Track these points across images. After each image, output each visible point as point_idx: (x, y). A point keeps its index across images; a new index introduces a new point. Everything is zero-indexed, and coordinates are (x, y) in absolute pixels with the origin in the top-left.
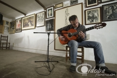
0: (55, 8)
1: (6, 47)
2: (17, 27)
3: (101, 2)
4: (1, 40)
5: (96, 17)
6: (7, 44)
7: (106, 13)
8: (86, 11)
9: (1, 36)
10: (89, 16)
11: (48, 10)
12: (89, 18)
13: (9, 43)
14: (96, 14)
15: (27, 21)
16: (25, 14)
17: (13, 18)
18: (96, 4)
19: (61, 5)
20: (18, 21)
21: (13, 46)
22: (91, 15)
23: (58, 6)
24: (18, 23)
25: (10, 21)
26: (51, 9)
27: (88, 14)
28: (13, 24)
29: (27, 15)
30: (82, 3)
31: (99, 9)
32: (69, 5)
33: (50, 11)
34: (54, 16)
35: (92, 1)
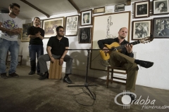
0: (93, 12)
3: (153, 14)
5: (146, 32)
8: (135, 23)
11: (84, 14)
12: (137, 32)
15: (51, 26)
16: (48, 16)
17: (28, 18)
19: (102, 10)
22: (139, 29)
23: (98, 10)
26: (88, 14)
29: (51, 17)
30: (129, 12)
32: (113, 12)
33: (86, 16)
34: (92, 24)
35: (141, 10)
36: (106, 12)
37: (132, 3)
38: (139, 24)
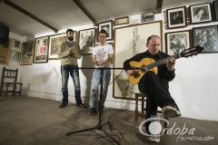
1: (14, 92)
2: (38, 53)
3: (191, 23)
4: (3, 76)
5: (183, 46)
6: (15, 84)
7: (198, 40)
8: (168, 35)
9: (4, 69)
10: (172, 44)
12: (173, 46)
13: (21, 84)
14: (183, 41)
16: (56, 30)
17: (29, 35)
18: (184, 24)
20: (41, 42)
21: (28, 89)
22: (175, 42)
24: (40, 45)
25: (23, 39)
27: (171, 40)
28: (29, 47)
29: (59, 32)
30: (161, 22)
31: (188, 33)
32: (140, 22)
34: (113, 38)
35: (176, 19)
36: (131, 23)
37: (163, 10)
38: (174, 36)
